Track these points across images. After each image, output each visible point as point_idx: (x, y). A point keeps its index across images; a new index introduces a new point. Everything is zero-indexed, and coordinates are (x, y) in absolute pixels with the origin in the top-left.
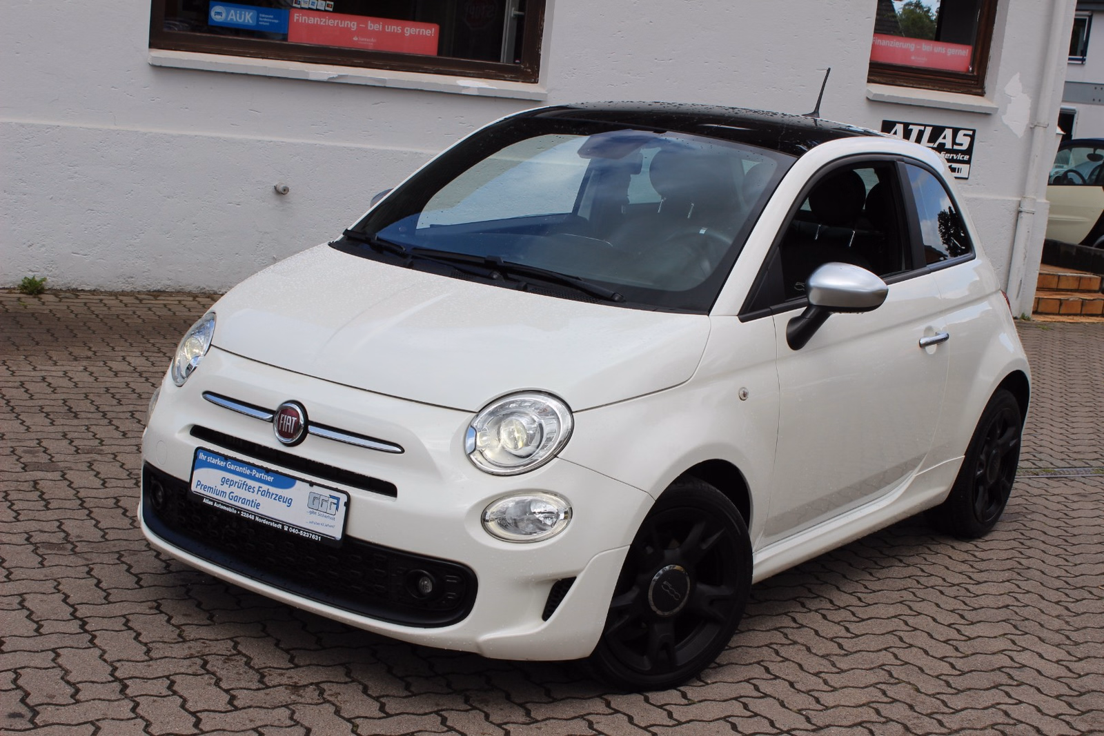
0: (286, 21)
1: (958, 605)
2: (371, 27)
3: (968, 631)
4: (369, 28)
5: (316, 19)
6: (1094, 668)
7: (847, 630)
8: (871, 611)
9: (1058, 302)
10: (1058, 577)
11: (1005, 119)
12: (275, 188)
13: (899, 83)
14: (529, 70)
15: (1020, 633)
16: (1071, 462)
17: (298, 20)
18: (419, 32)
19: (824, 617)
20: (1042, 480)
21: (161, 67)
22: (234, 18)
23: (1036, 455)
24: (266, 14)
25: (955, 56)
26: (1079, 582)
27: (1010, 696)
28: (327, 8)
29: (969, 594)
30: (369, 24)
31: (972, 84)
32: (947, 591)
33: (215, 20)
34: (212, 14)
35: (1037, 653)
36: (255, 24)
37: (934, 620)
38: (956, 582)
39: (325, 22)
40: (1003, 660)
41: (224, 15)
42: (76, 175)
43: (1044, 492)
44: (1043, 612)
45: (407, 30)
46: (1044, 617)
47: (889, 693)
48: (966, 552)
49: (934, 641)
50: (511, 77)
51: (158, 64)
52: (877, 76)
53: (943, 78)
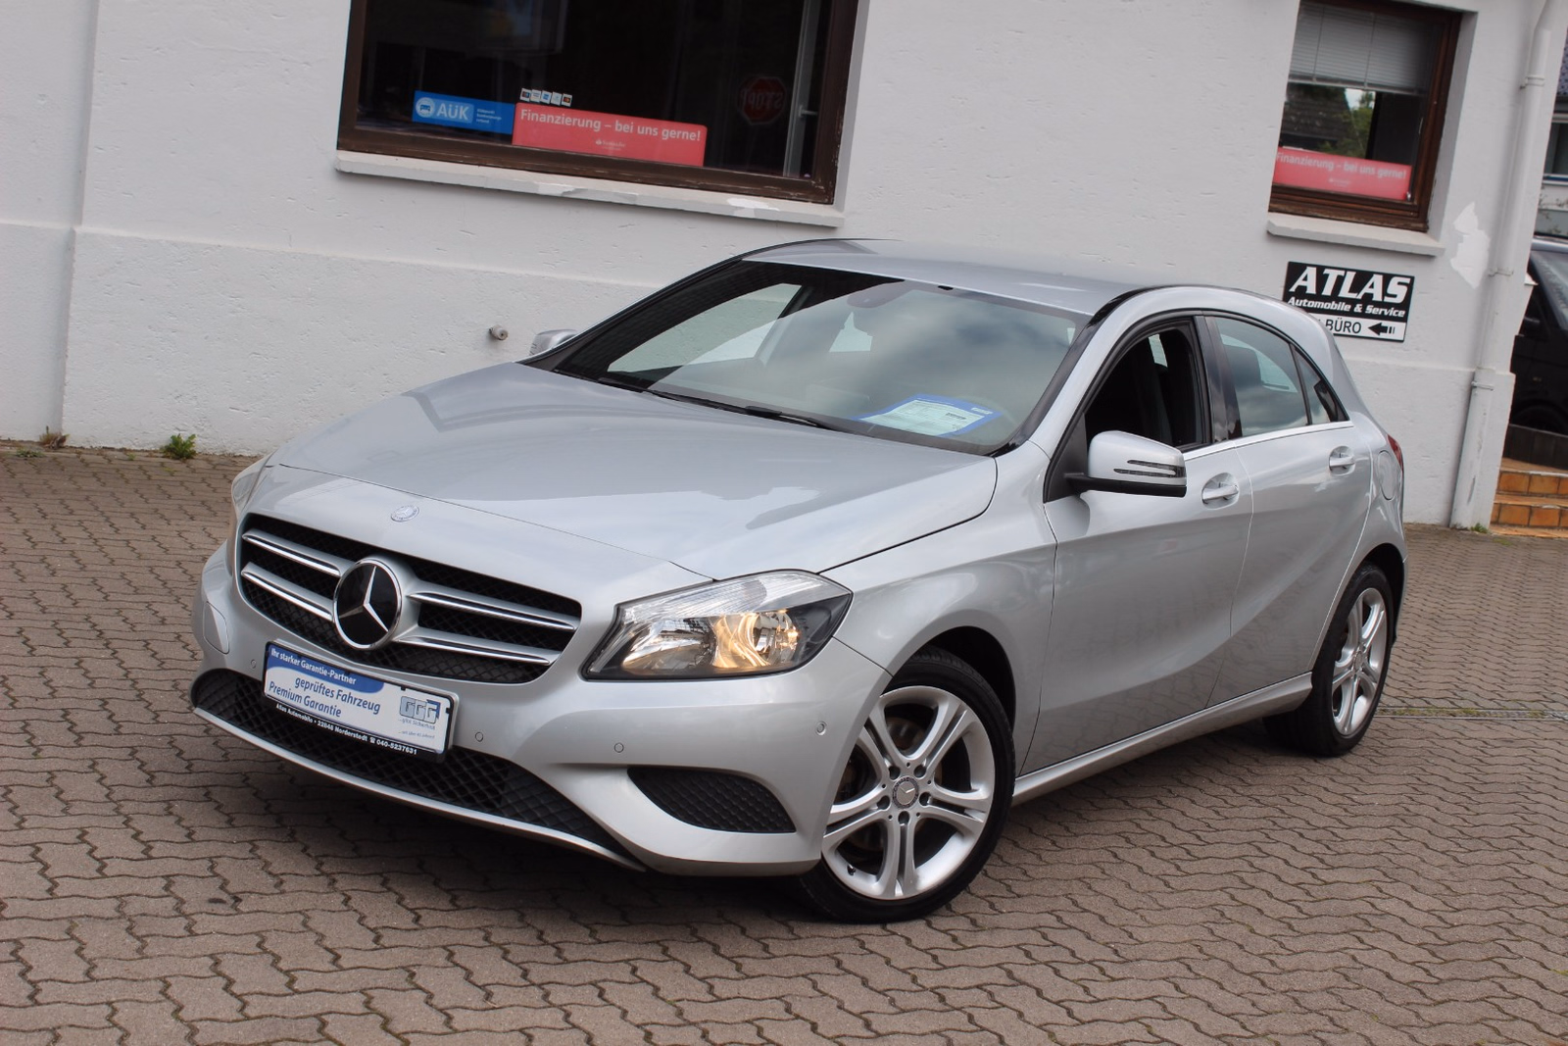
0: (512, 117)
1: (1319, 849)
2: (619, 128)
3: (1325, 875)
4: (616, 129)
5: (549, 116)
6: (1473, 920)
7: (1178, 868)
8: (1209, 850)
9: (1527, 510)
10: (1452, 826)
11: (1455, 263)
12: (490, 332)
13: (1311, 213)
14: (822, 188)
15: (1389, 880)
16: (1502, 703)
17: (526, 117)
18: (681, 135)
19: (1153, 854)
20: (1459, 722)
21: (350, 174)
22: (445, 113)
23: (1458, 693)
24: (485, 109)
25: (1390, 178)
26: (1477, 832)
27: (1362, 942)
28: (563, 103)
29: (1334, 838)
30: (617, 124)
31: (1411, 217)
32: (1306, 834)
33: (420, 114)
34: (418, 107)
35: (1406, 902)
36: (470, 121)
37: (1286, 862)
38: (1322, 825)
39: (560, 121)
40: (1363, 907)
41: (432, 110)
42: (239, 309)
43: (1458, 735)
44: (1424, 861)
45: (665, 133)
46: (1424, 866)
47: (1216, 932)
48: (1343, 795)
49: (1281, 884)
50: (798, 196)
51: (348, 171)
52: (1282, 203)
53: (1372, 208)
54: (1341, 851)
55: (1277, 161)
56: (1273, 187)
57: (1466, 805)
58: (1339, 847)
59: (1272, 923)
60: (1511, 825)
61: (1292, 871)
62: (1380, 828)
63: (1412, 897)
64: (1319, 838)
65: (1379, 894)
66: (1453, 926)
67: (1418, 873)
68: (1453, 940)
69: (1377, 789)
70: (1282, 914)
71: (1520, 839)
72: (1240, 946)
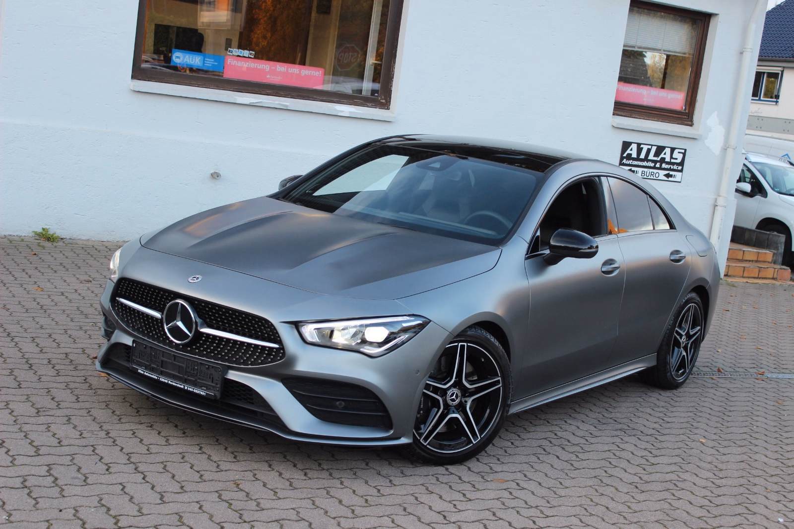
0: (223, 63)
2: (279, 69)
5: (243, 63)
9: (743, 269)
11: (707, 142)
12: (212, 174)
13: (634, 116)
17: (230, 63)
18: (311, 73)
21: (139, 92)
22: (188, 61)
24: (209, 59)
25: (673, 98)
31: (684, 118)
33: (175, 61)
36: (201, 65)
39: (248, 64)
41: (181, 58)
42: (80, 162)
45: (303, 72)
50: (372, 105)
51: (137, 90)
52: (620, 111)
53: (665, 114)
54: (660, 447)
55: (617, 90)
56: (615, 103)
57: (721, 422)
58: (658, 445)
59: (628, 486)
60: (745, 433)
61: (636, 458)
62: (679, 435)
63: (698, 471)
64: (648, 440)
65: (681, 470)
66: (720, 487)
67: (700, 459)
68: (720, 494)
69: (676, 414)
70: (632, 481)
71: (750, 440)
72: (611, 498)
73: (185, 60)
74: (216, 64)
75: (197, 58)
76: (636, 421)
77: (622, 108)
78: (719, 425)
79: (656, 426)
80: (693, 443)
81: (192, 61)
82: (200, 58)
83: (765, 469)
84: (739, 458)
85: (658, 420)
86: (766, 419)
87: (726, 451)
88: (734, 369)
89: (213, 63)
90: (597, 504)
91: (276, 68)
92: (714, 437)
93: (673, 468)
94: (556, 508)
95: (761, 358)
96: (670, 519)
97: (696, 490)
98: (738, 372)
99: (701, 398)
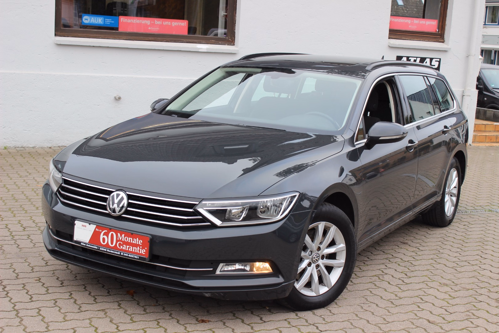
0: (118, 21)
2: (157, 23)
5: (131, 20)
9: (485, 137)
11: (454, 53)
12: (115, 97)
13: (404, 38)
14: (230, 40)
17: (123, 21)
18: (179, 24)
21: (60, 45)
24: (108, 19)
25: (430, 25)
31: (439, 38)
33: (85, 22)
34: (84, 20)
36: (103, 24)
39: (135, 21)
41: (89, 20)
42: (24, 95)
45: (173, 24)
50: (221, 43)
52: (393, 36)
53: (425, 35)
54: (414, 270)
55: (390, 21)
56: (390, 30)
57: (461, 248)
58: (412, 268)
59: (385, 302)
60: (477, 255)
61: (395, 280)
62: (428, 260)
63: (439, 287)
64: (406, 265)
65: (427, 287)
66: (454, 298)
67: (442, 277)
68: (454, 304)
69: (428, 244)
70: (389, 298)
71: (480, 260)
72: (372, 312)
73: (92, 21)
74: (113, 22)
75: (99, 19)
76: (399, 252)
77: (394, 33)
78: (459, 250)
79: (414, 254)
80: (439, 265)
81: (96, 21)
82: (101, 19)
83: (490, 282)
84: (471, 274)
85: (415, 249)
86: (494, 243)
87: (462, 269)
88: (474, 208)
89: (110, 22)
90: (361, 318)
91: (155, 22)
92: (455, 259)
93: (421, 286)
94: (329, 324)
95: (494, 198)
96: (414, 327)
97: (436, 302)
98: (477, 209)
99: (448, 231)
